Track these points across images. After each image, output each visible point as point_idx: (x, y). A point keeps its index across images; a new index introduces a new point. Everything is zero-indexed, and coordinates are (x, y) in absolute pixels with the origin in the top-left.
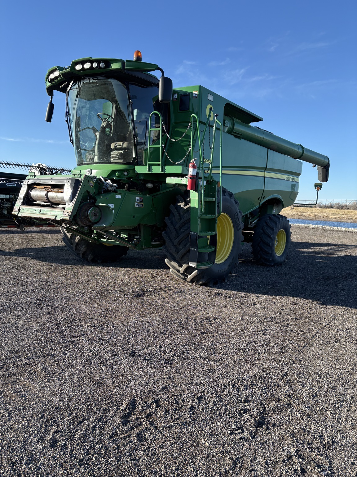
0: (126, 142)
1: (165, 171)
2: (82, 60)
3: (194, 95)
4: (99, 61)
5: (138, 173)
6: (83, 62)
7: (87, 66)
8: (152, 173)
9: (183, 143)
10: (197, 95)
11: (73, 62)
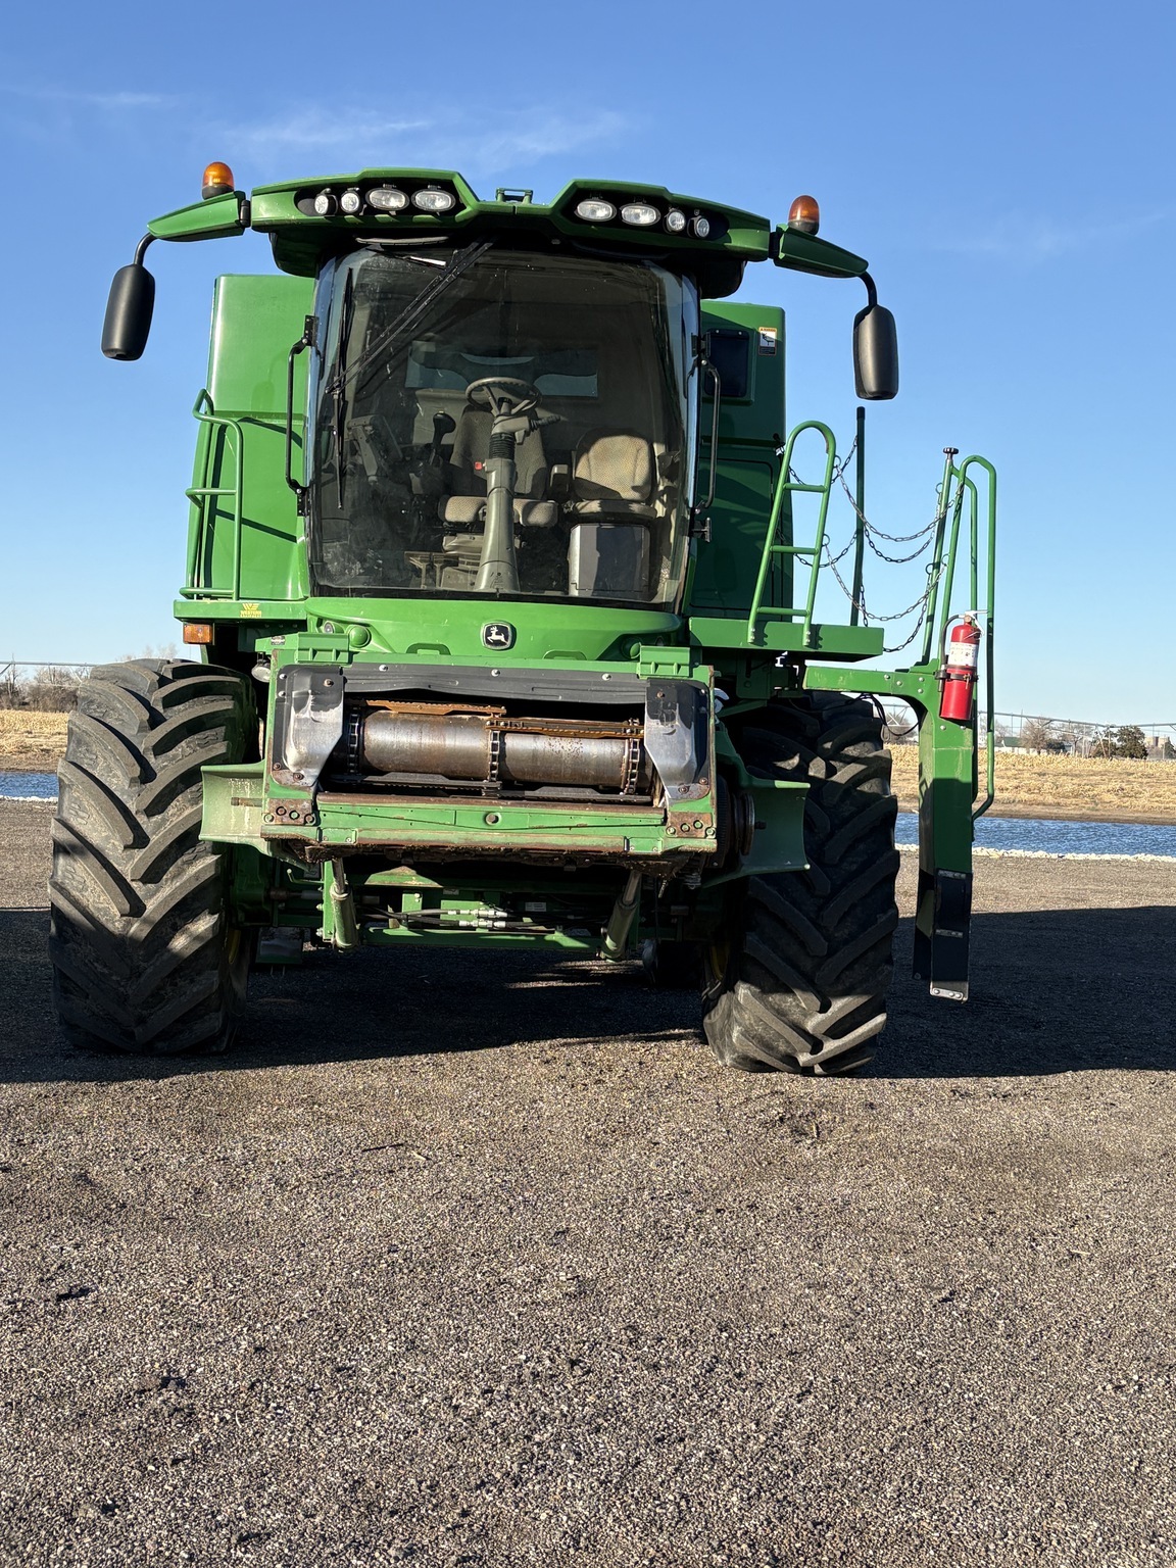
0: (544, 505)
1: (820, 642)
2: (614, 188)
3: (763, 343)
4: (688, 208)
5: (704, 645)
6: (618, 196)
7: (645, 216)
8: (765, 648)
9: (747, 525)
10: (772, 345)
11: (574, 185)
